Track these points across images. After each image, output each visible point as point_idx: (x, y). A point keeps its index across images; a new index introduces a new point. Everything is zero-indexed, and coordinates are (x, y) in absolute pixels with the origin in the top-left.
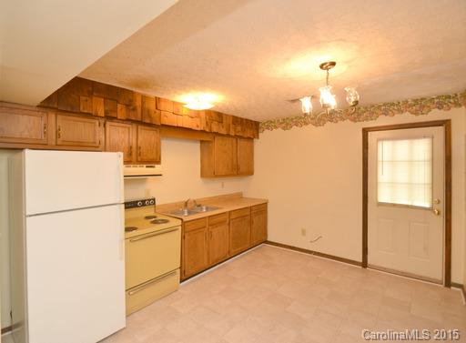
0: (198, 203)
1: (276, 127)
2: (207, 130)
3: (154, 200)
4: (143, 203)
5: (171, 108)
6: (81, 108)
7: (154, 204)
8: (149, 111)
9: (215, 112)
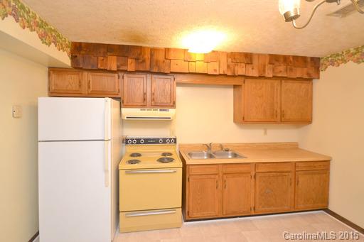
0: (225, 148)
1: (344, 61)
2: (229, 74)
3: (175, 139)
4: (164, 141)
5: (182, 56)
6: (99, 65)
7: (175, 142)
8: (157, 61)
9: (240, 54)
